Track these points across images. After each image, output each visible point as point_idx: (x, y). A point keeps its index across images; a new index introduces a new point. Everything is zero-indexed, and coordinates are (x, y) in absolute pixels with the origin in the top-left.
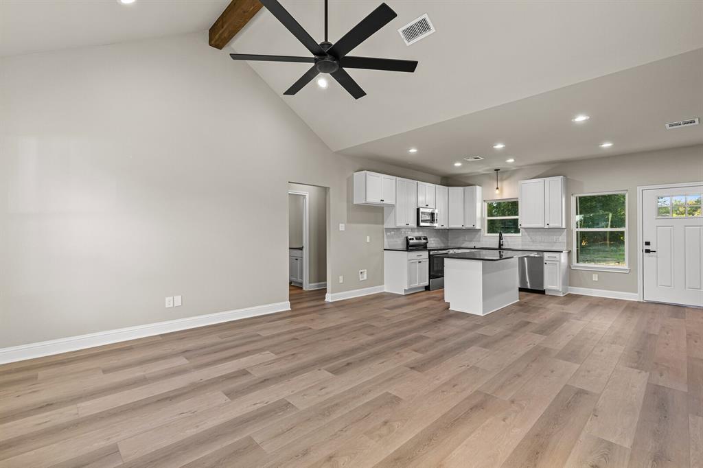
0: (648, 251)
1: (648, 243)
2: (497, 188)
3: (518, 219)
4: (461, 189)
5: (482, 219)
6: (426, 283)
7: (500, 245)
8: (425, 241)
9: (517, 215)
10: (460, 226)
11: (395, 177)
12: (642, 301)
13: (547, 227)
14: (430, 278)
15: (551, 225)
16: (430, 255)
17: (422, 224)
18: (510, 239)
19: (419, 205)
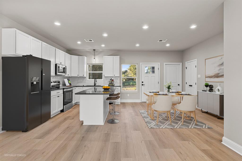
0: (143, 85)
1: (143, 82)
2: (94, 58)
3: (102, 73)
4: (77, 57)
5: (87, 72)
6: (62, 108)
7: (95, 84)
8: (58, 84)
9: (102, 71)
10: (76, 75)
11: (41, 41)
12: (141, 102)
13: (114, 76)
14: (64, 105)
15: (116, 76)
16: (64, 92)
17: (58, 74)
18: (99, 82)
19: (57, 63)
